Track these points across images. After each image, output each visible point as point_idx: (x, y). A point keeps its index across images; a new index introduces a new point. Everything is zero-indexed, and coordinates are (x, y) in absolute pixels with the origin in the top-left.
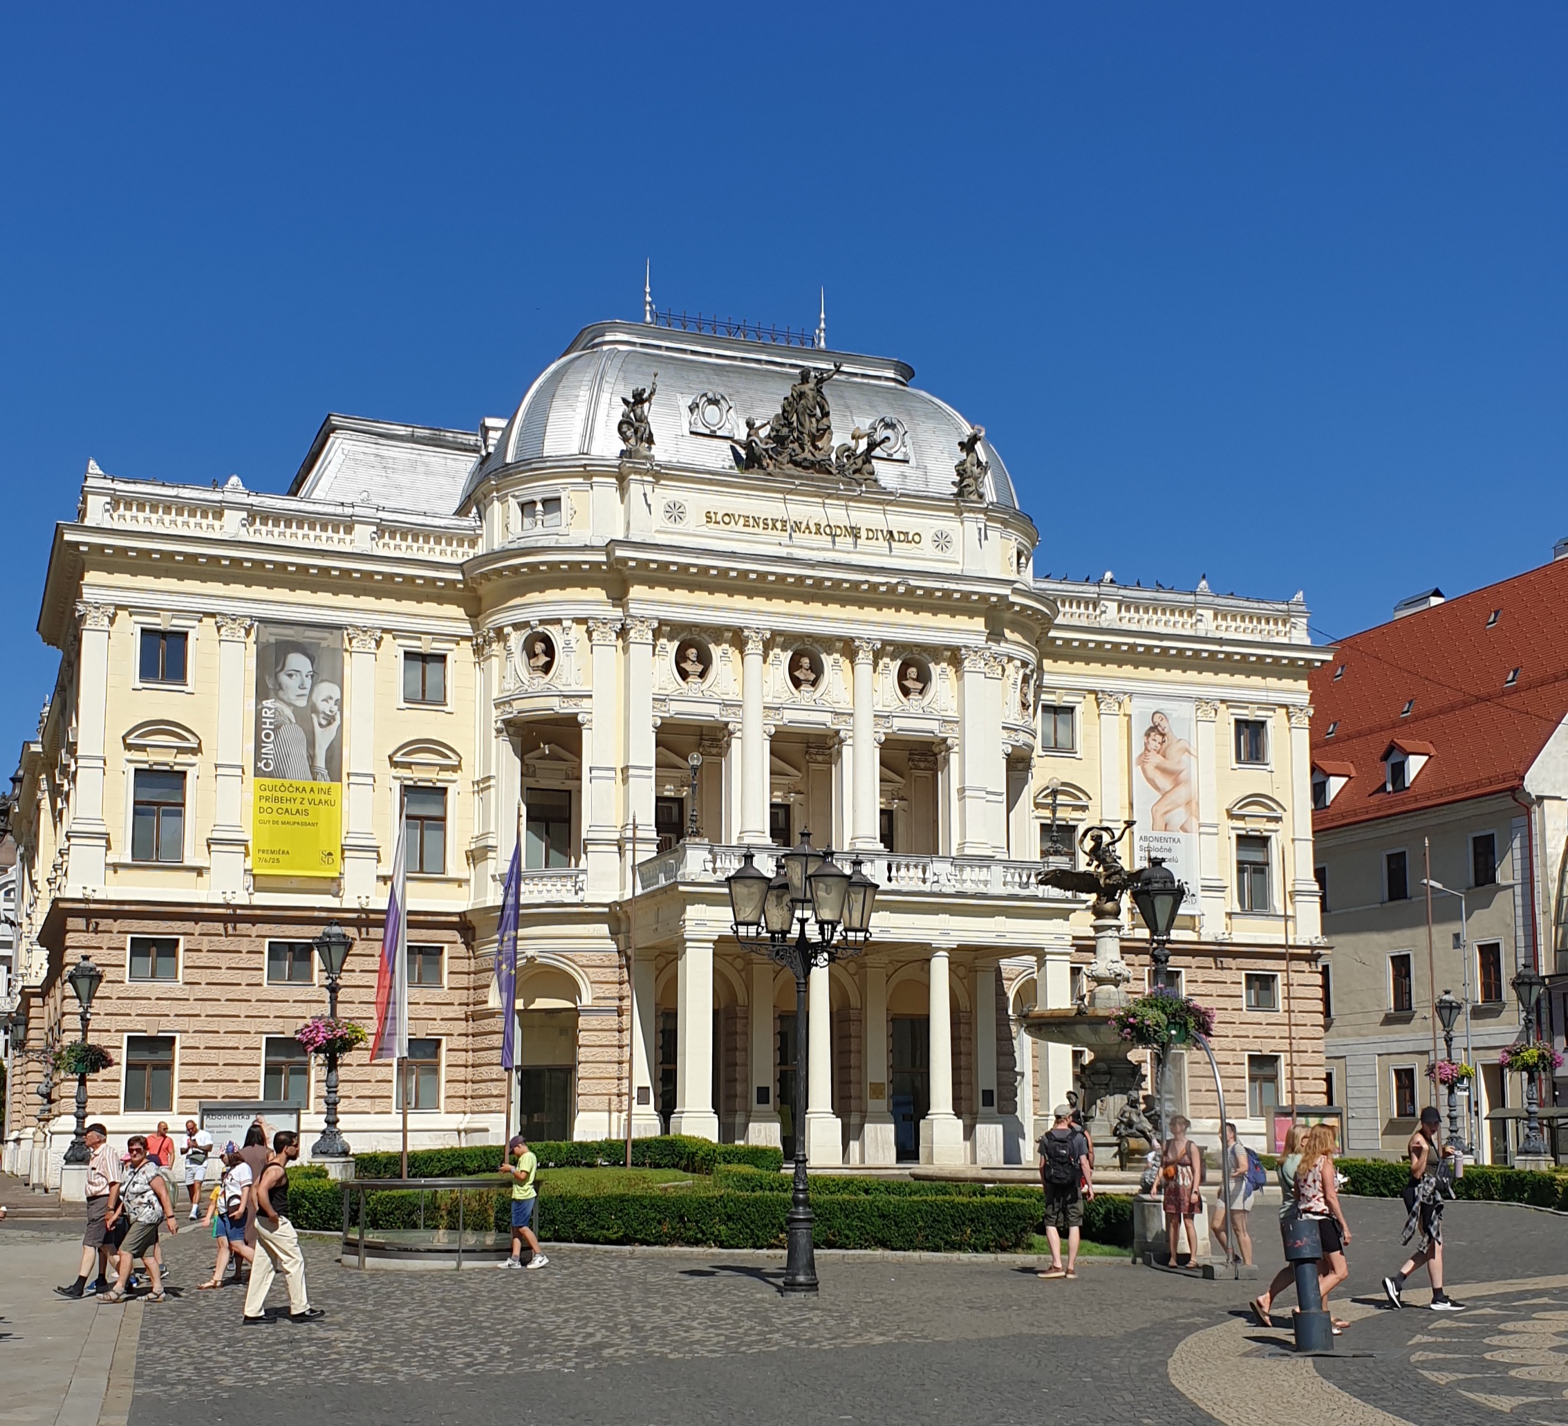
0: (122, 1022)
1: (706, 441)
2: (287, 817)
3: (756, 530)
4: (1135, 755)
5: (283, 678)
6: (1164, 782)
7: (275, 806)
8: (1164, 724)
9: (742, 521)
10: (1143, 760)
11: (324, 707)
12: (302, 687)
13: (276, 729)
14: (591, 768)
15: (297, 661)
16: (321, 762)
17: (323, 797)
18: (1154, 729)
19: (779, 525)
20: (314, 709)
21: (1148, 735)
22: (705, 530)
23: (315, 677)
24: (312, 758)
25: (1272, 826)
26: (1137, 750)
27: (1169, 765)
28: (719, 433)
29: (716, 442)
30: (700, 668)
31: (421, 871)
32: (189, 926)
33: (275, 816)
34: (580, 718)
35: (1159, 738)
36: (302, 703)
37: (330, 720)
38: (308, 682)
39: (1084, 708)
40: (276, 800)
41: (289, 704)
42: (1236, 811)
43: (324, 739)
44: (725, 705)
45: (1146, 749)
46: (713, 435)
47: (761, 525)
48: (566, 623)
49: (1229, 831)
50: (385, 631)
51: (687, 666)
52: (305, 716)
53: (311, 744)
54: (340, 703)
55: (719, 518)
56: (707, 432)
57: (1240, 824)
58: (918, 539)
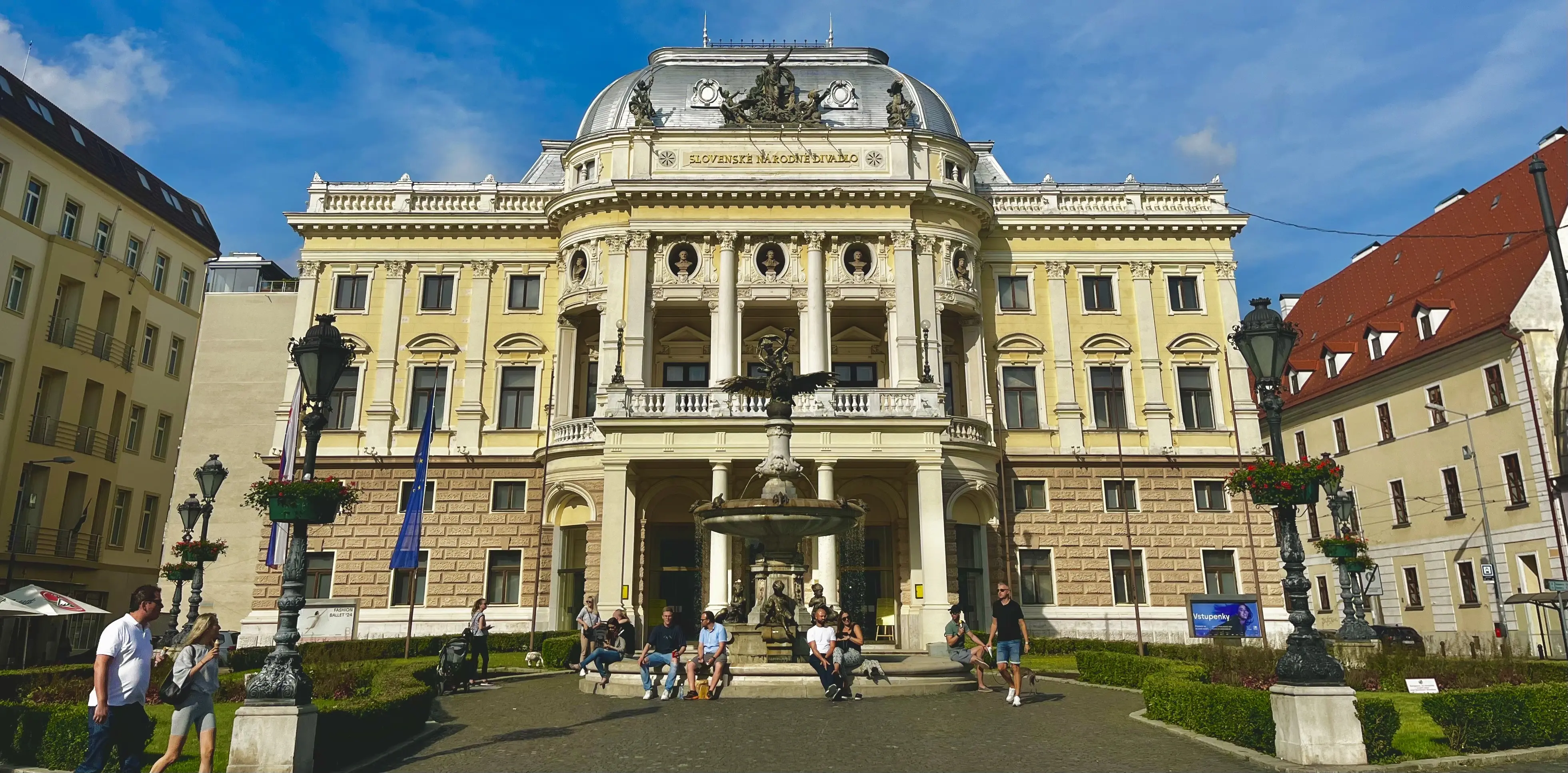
1: (703, 111)
3: (728, 164)
9: (717, 160)
14: (605, 342)
19: (745, 159)
22: (689, 168)
25: (1207, 358)
28: (711, 105)
29: (711, 111)
30: (687, 265)
31: (516, 427)
34: (598, 308)
39: (1036, 276)
42: (1174, 348)
44: (705, 289)
46: (707, 107)
47: (733, 161)
48: (592, 243)
49: (1170, 365)
50: (495, 263)
51: (679, 265)
55: (700, 159)
56: (703, 105)
57: (1180, 358)
58: (855, 159)
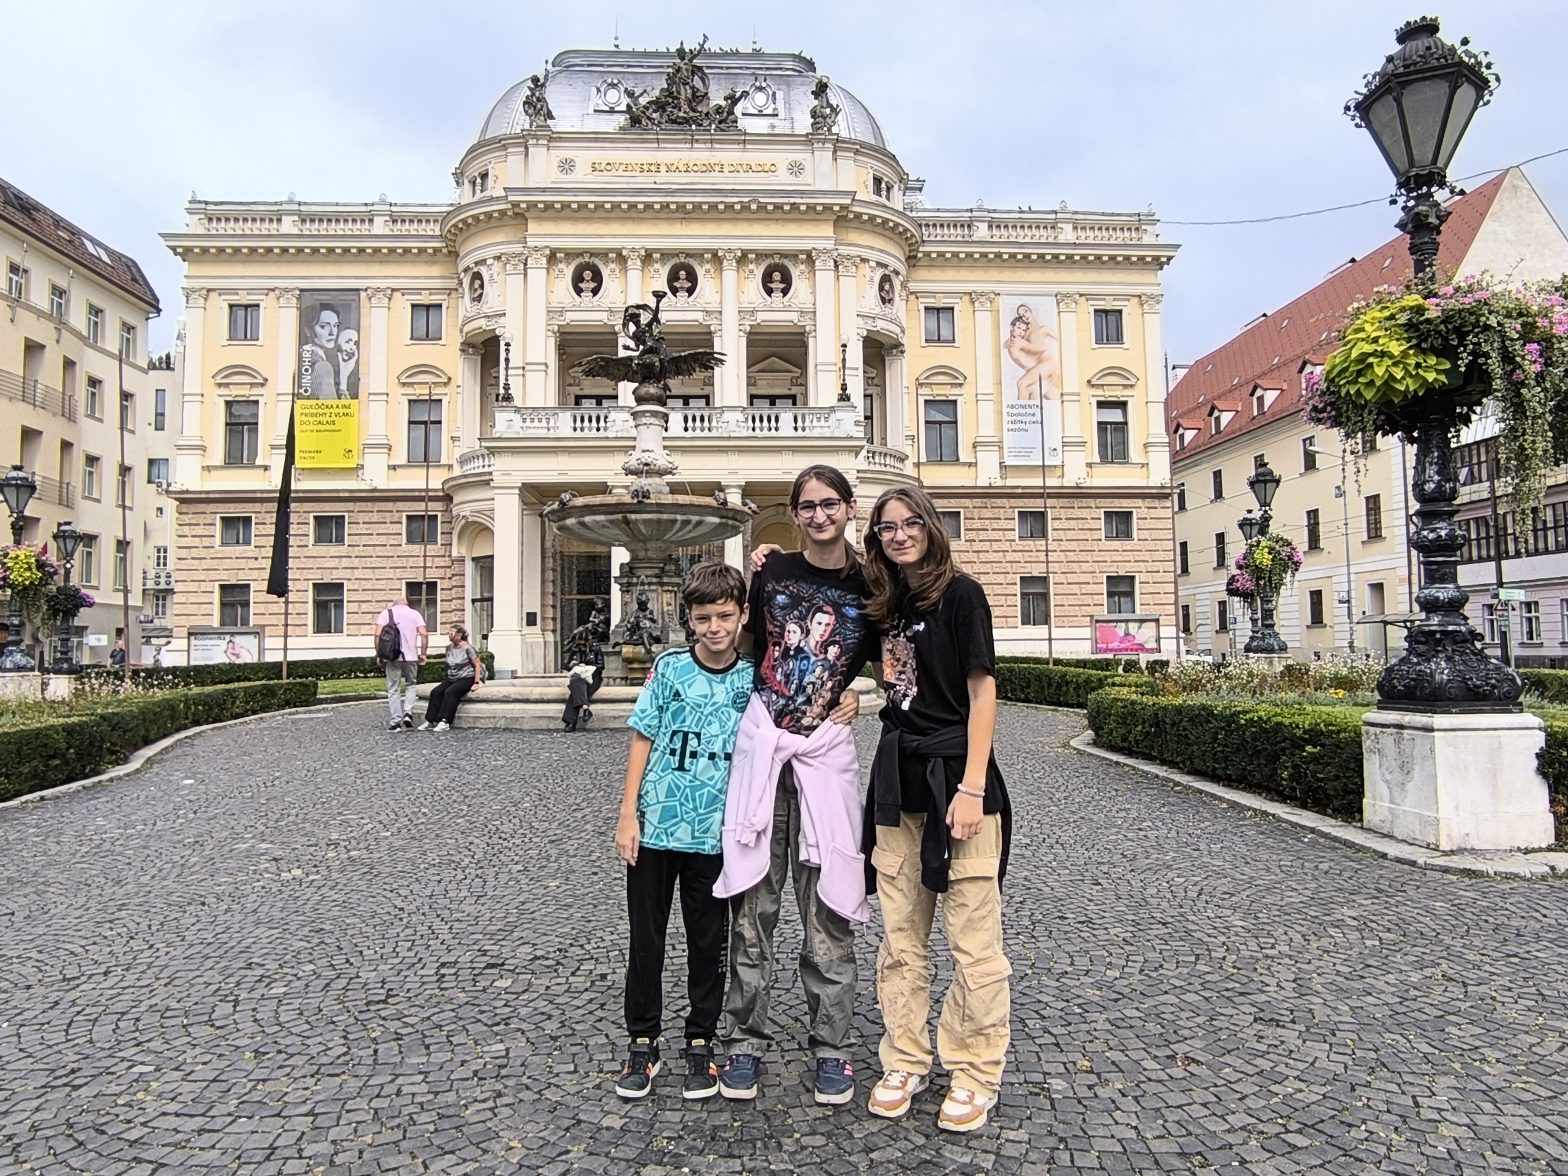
0: (213, 575)
1: (606, 115)
2: (320, 427)
3: (634, 172)
4: (1003, 341)
5: (318, 329)
6: (1028, 361)
7: (311, 419)
8: (1028, 315)
9: (623, 167)
10: (1009, 345)
11: (346, 347)
12: (331, 334)
13: (313, 364)
15: (329, 316)
16: (343, 386)
17: (346, 411)
18: (1019, 319)
19: (653, 168)
20: (339, 349)
21: (1013, 324)
22: (591, 178)
23: (341, 326)
24: (337, 384)
25: (1127, 392)
26: (1005, 336)
27: (1032, 347)
28: (617, 108)
29: (616, 116)
30: (593, 285)
31: (426, 461)
32: (257, 507)
33: (312, 427)
34: (498, 332)
35: (1024, 327)
36: (331, 345)
37: (351, 355)
38: (335, 330)
39: (961, 307)
40: (312, 415)
41: (322, 347)
42: (1094, 382)
43: (346, 369)
44: (610, 311)
45: (1012, 336)
46: (612, 111)
47: (639, 169)
48: (489, 262)
49: (1091, 397)
50: (393, 290)
51: (582, 285)
52: (333, 355)
53: (337, 374)
54: (357, 343)
55: (603, 168)
56: (607, 109)
57: (1099, 392)
58: (772, 169)
